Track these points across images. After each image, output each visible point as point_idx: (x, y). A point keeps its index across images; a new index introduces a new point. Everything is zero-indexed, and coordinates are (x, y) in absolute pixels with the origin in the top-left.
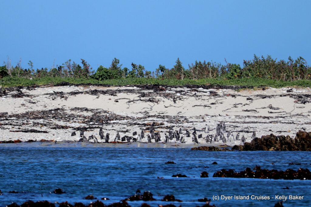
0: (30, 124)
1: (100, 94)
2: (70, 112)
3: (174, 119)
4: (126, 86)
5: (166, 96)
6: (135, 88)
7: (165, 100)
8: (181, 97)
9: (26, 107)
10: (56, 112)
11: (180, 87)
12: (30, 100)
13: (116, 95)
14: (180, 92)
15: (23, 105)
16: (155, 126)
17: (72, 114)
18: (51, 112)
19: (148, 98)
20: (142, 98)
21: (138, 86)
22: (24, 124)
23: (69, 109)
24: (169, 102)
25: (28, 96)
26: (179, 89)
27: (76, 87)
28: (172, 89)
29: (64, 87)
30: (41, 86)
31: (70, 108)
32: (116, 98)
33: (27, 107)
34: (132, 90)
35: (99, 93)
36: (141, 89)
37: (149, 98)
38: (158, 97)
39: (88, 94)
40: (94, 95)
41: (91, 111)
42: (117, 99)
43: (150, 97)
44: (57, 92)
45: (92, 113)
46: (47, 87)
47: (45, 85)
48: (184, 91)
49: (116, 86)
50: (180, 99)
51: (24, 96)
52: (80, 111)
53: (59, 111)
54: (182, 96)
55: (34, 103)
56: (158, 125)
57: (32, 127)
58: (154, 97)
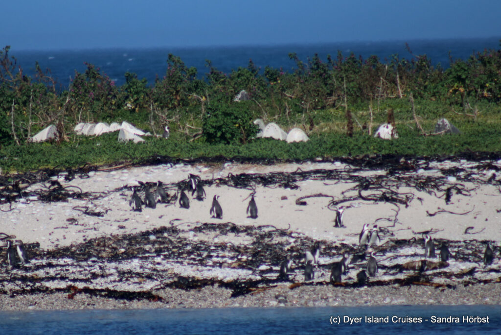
0: (111, 275)
1: (257, 185)
2: (195, 236)
3: (468, 249)
4: (313, 161)
5: (424, 184)
6: (338, 165)
7: (422, 194)
8: (459, 187)
9: (79, 228)
10: (158, 238)
11: (450, 158)
12: (86, 207)
13: (296, 187)
14: (453, 172)
15: (72, 220)
16: (427, 270)
17: (202, 242)
18: (148, 238)
19: (378, 193)
20: (365, 193)
21: (343, 161)
22: (95, 276)
23: (189, 228)
24: (433, 200)
25: (79, 196)
26: (448, 165)
27: (189, 166)
28: (432, 164)
29: (160, 168)
30: (101, 166)
31: (193, 227)
32: (298, 194)
33: (83, 225)
34: (331, 171)
35: (253, 183)
36: (353, 167)
37: (381, 193)
38: (403, 190)
39: (226, 186)
40: (241, 188)
41: (245, 231)
42: (302, 198)
43: (384, 190)
44: (147, 183)
45: (248, 237)
46: (116, 169)
47: (110, 166)
48: (463, 170)
49: (289, 161)
50: (459, 191)
51: (69, 196)
52: (218, 232)
53: (166, 235)
54: (462, 183)
55: (98, 215)
56: (435, 268)
57: (117, 283)
58: (394, 189)
